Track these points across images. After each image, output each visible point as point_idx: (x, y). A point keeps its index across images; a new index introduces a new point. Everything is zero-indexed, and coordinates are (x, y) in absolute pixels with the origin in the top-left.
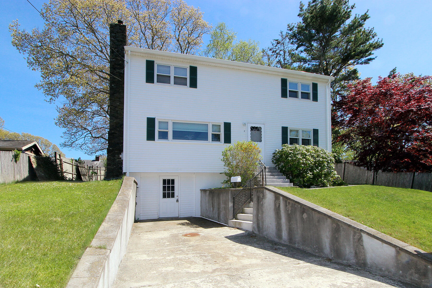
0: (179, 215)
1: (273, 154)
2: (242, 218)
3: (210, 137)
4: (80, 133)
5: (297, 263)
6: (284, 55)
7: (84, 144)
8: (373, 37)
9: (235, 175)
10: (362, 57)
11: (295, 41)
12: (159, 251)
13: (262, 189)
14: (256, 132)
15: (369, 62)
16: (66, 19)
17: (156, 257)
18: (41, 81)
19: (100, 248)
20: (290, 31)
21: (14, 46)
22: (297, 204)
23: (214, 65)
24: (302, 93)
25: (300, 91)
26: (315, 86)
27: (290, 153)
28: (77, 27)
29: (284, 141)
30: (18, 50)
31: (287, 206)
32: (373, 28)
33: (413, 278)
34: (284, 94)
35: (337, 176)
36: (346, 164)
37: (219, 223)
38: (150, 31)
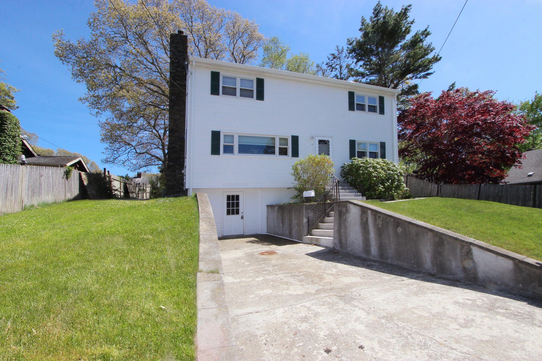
0: (244, 232)
1: (341, 167)
2: (318, 234)
3: (277, 150)
4: (123, 149)
5: (401, 280)
6: (341, 70)
7: (128, 161)
8: (432, 51)
9: (307, 190)
10: (421, 72)
11: (354, 55)
12: (242, 271)
13: (345, 204)
14: (325, 145)
15: (427, 76)
16: (114, 30)
17: (244, 279)
18: (85, 94)
19: (212, 272)
20: (350, 45)
21: (57, 56)
22: (389, 218)
23: (282, 77)
24: (369, 106)
25: (367, 104)
26: (381, 99)
27: (360, 167)
28: (127, 38)
29: (352, 154)
30: (61, 61)
31: (377, 220)
32: (431, 43)
33: (536, 291)
34: (351, 107)
35: (406, 188)
36: (408, 177)
37: (291, 240)
38: (204, 44)
